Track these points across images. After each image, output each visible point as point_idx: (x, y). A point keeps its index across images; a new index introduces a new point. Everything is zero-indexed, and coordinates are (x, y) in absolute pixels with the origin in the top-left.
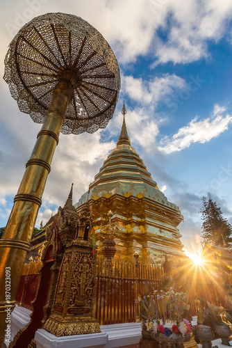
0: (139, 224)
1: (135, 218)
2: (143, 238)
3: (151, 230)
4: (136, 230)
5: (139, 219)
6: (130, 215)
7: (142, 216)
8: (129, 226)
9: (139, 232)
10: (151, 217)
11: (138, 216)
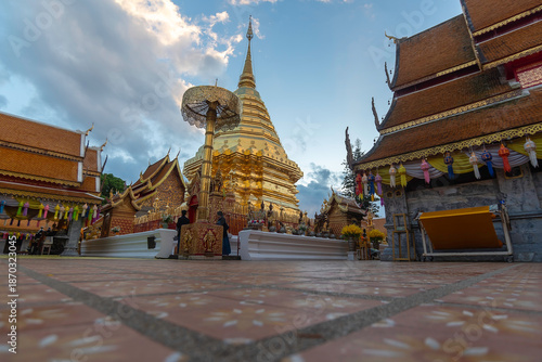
0: (257, 180)
1: (253, 175)
2: (259, 193)
3: (267, 186)
4: (253, 185)
5: (257, 176)
6: (250, 172)
7: (260, 173)
8: (247, 181)
9: (257, 187)
10: (268, 174)
11: (256, 173)
